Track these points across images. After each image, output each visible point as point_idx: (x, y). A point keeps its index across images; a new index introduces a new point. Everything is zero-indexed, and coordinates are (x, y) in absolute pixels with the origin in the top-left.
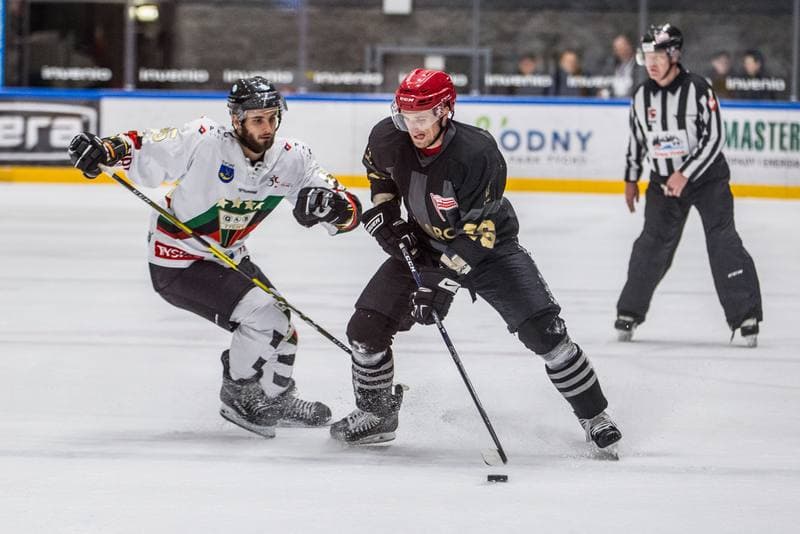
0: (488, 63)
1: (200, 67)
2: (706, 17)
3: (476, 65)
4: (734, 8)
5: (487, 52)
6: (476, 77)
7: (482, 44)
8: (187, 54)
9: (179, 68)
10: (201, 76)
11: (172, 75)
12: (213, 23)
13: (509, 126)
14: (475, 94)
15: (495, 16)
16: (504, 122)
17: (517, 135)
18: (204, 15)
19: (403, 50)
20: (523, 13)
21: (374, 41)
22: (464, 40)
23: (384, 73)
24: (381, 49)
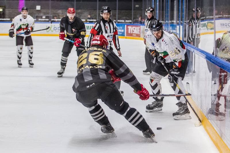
0: (52, 17)
1: (9, 18)
2: (84, 10)
3: (50, 18)
4: (88, 9)
5: (52, 15)
6: (50, 19)
7: (51, 14)
8: (7, 16)
9: (6, 18)
10: (9, 19)
11: (5, 19)
12: (11, 11)
13: (55, 26)
14: (50, 22)
15: (53, 10)
16: (54, 26)
17: (56, 28)
18: (9, 10)
19: (39, 15)
20: (57, 10)
21: (35, 14)
22: (48, 14)
23: (36, 19)
24: (36, 15)
